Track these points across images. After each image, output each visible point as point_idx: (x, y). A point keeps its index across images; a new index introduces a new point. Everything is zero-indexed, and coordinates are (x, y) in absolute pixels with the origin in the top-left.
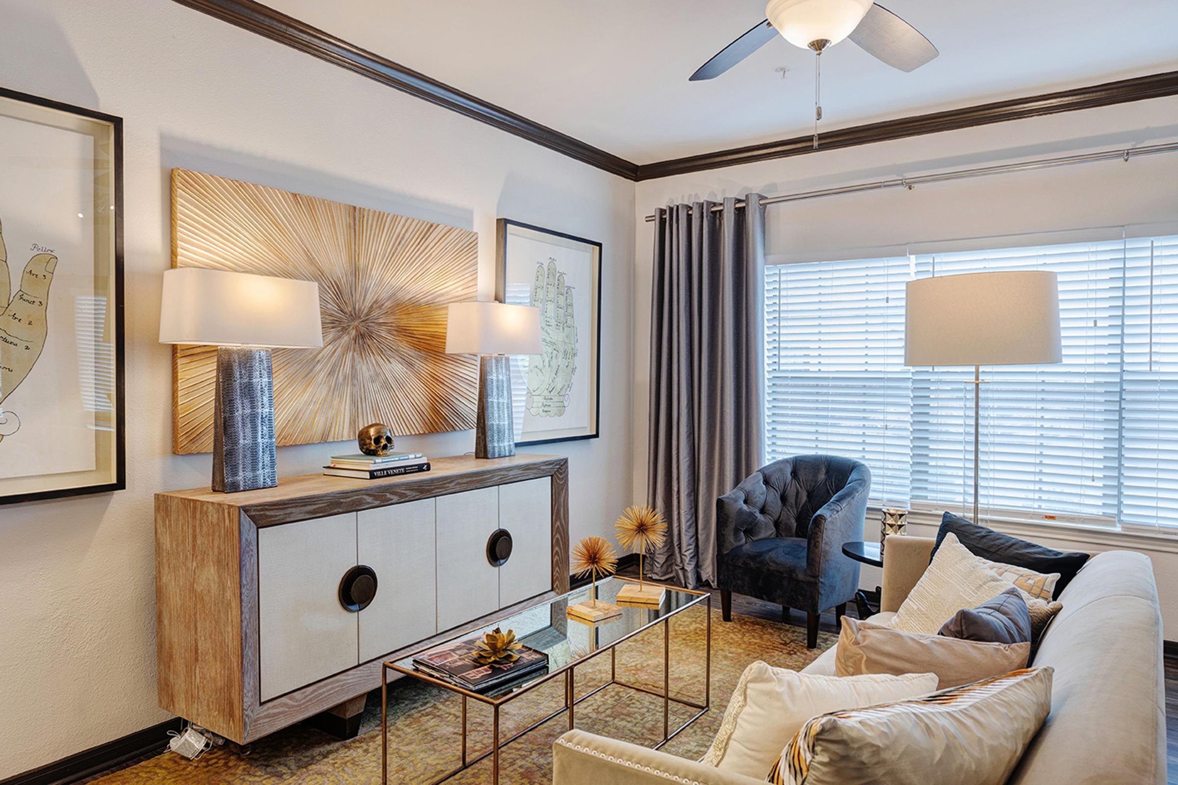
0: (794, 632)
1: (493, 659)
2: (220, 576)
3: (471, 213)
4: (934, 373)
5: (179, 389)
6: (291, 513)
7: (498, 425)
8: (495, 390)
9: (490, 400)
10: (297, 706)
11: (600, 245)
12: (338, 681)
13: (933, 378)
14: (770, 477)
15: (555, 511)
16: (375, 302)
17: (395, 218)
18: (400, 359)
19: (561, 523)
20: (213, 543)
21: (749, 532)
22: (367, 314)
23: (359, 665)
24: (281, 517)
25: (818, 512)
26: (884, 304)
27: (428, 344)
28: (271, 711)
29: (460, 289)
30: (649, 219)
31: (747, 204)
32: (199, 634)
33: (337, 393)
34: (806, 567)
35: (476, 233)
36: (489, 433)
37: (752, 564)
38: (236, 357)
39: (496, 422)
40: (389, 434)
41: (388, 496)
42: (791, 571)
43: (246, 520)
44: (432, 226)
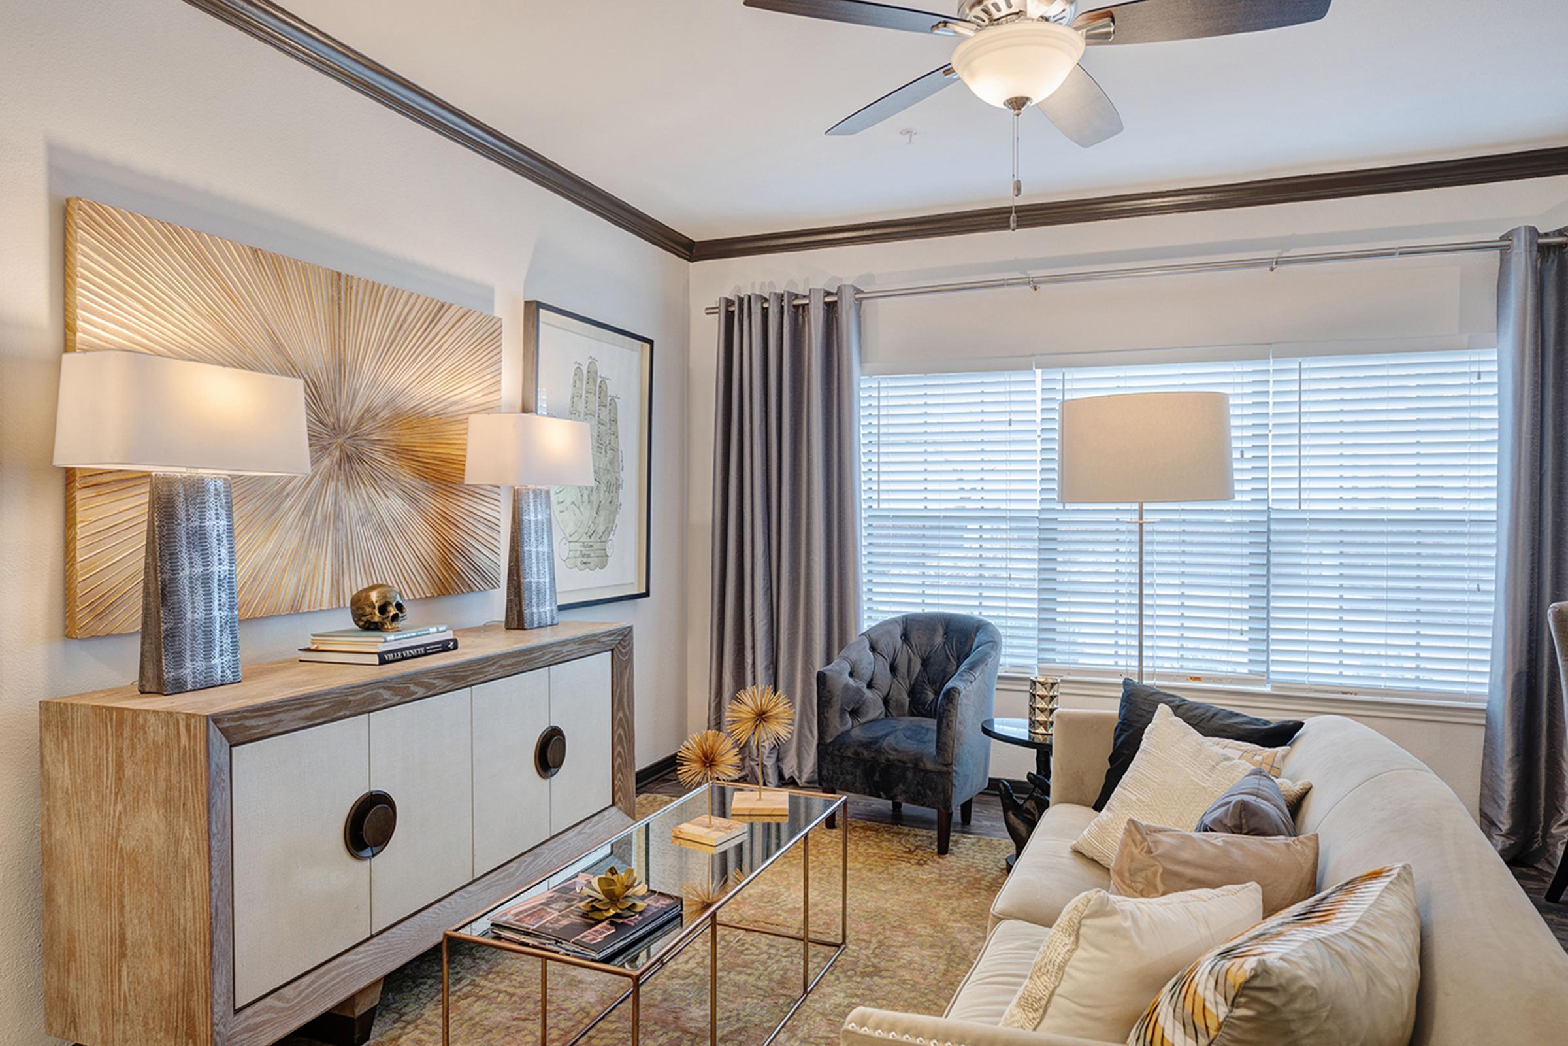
0: (916, 835)
1: (612, 912)
2: (169, 824)
3: (491, 291)
4: (1064, 511)
5: (78, 538)
6: (280, 721)
7: (538, 582)
8: (533, 535)
9: (526, 549)
10: (288, 1009)
11: (651, 342)
12: (344, 964)
13: (1061, 517)
14: (877, 642)
15: (616, 699)
16: (368, 410)
17: (394, 292)
18: (400, 493)
19: (624, 714)
20: (156, 773)
21: (855, 713)
22: (356, 428)
23: (372, 937)
24: (266, 727)
25: (949, 685)
26: (1006, 427)
27: (439, 471)
28: (251, 1021)
29: (479, 395)
30: (710, 311)
31: (840, 298)
32: (127, 915)
33: (313, 541)
34: (935, 753)
35: (500, 319)
36: (525, 595)
37: (865, 753)
38: (181, 490)
39: (534, 580)
40: (399, 599)
41: (413, 688)
42: (917, 760)
43: (216, 736)
44: (443, 306)
